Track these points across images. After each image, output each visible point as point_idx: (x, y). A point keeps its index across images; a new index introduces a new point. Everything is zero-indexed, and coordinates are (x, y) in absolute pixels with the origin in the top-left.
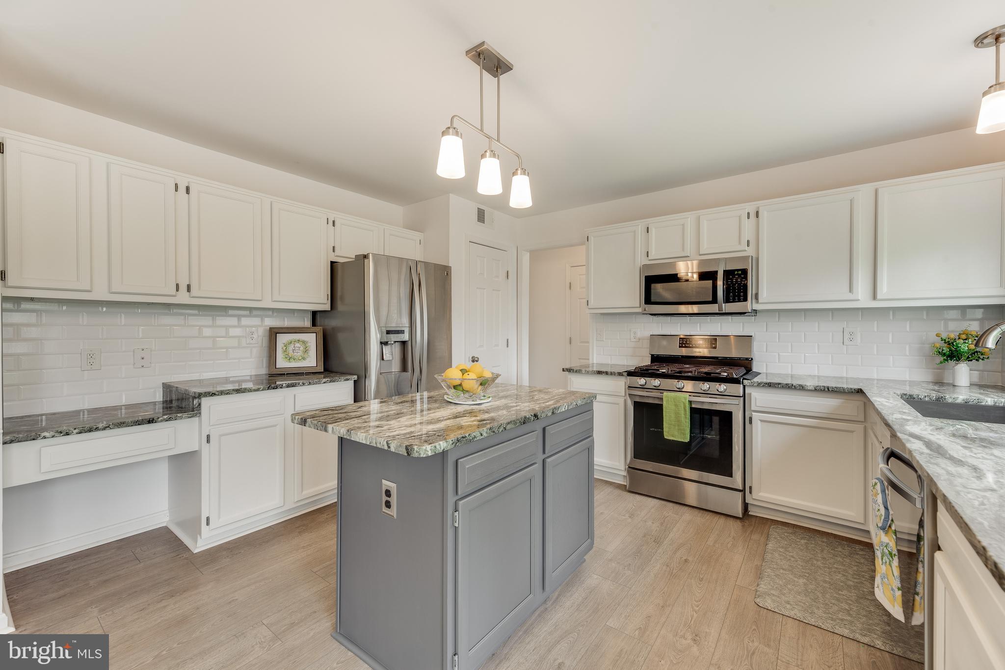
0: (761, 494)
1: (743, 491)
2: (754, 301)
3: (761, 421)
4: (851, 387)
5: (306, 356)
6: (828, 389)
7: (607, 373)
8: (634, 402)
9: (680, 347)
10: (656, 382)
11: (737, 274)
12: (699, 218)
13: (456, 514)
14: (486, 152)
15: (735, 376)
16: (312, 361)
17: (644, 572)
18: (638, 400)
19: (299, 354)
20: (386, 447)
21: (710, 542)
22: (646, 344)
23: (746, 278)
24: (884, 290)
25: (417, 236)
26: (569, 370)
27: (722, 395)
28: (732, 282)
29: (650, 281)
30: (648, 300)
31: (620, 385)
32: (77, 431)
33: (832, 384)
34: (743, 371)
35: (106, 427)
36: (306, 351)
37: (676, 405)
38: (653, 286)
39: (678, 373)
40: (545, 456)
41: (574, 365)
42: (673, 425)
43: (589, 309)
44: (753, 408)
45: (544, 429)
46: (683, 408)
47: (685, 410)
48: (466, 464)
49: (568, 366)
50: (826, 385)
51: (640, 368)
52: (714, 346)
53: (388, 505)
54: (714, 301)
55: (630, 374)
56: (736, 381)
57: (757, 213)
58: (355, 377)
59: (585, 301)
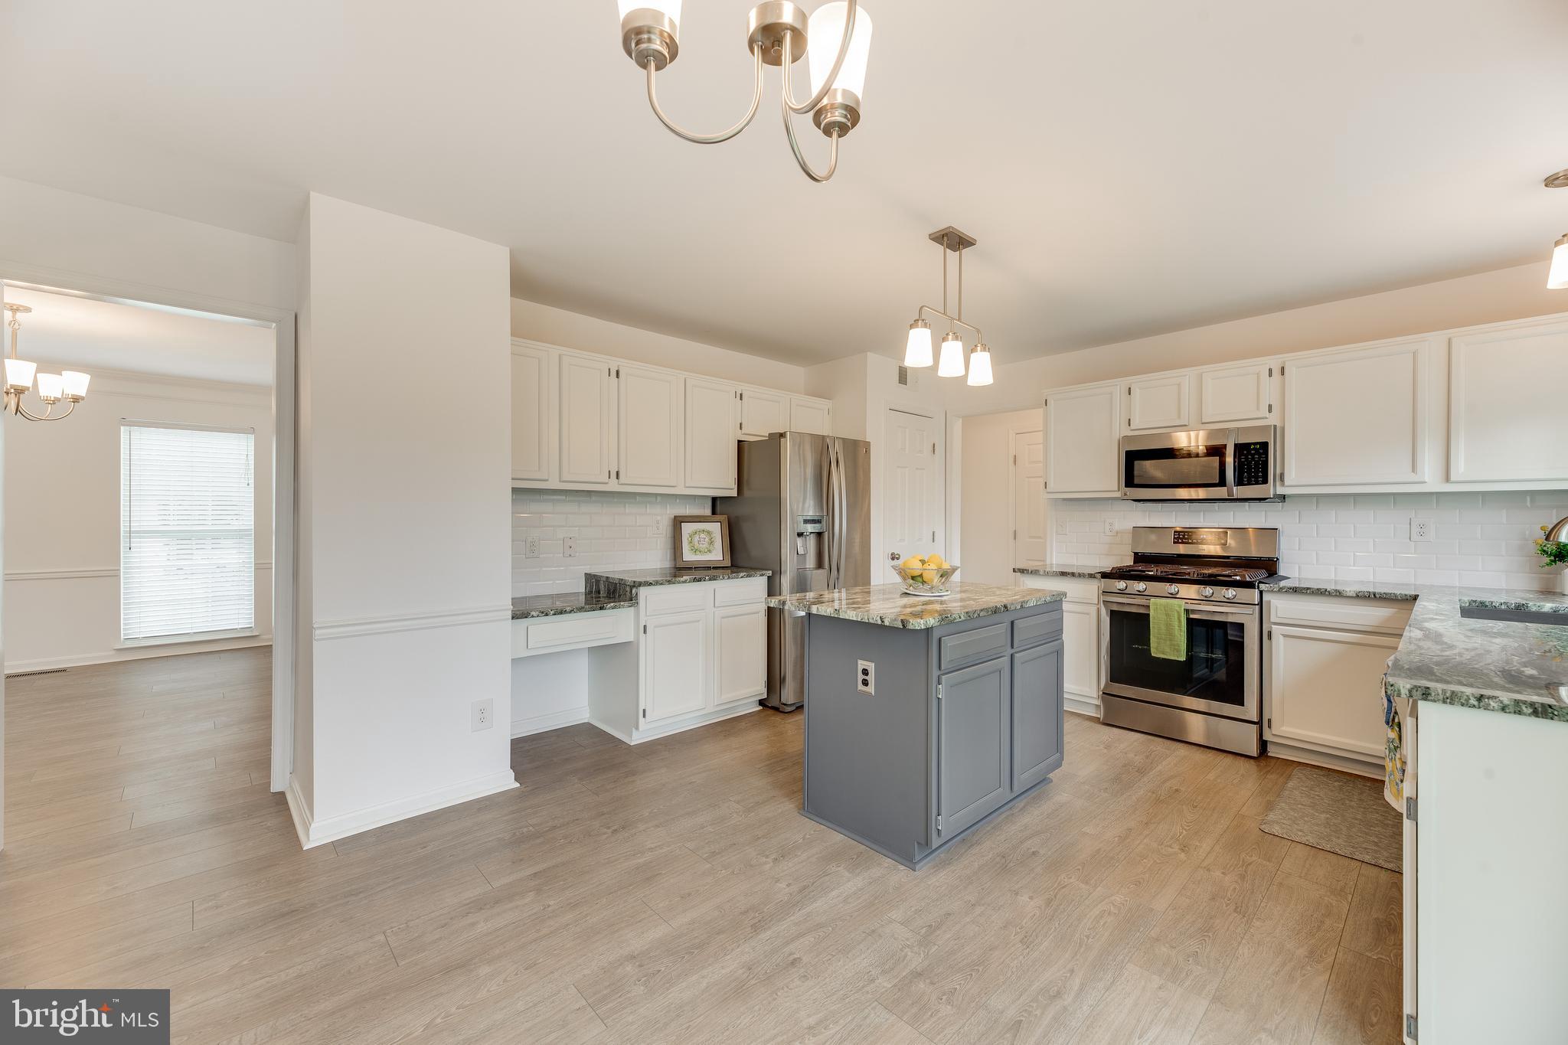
0: (1284, 728)
1: (1260, 723)
2: (1278, 483)
3: (1285, 636)
4: (1407, 593)
5: (711, 548)
6: (1374, 595)
7: (1073, 574)
8: (1111, 611)
9: (1175, 543)
10: (1141, 586)
11: (1254, 449)
12: (1201, 375)
13: (940, 686)
14: (947, 334)
15: (1248, 579)
16: (716, 554)
17: (1125, 796)
18: (1115, 608)
19: (704, 546)
20: (879, 622)
21: (1211, 776)
22: (1128, 539)
23: (1266, 453)
24: (1461, 468)
25: (824, 404)
26: (1022, 571)
27: (1230, 602)
28: (1247, 459)
29: (1132, 458)
30: (1130, 481)
31: (1092, 590)
32: (552, 612)
33: (1380, 590)
34: (1262, 574)
35: (571, 611)
36: (711, 543)
37: (1167, 615)
38: (1136, 463)
39: (1174, 574)
40: (1013, 651)
41: (1030, 565)
42: (1164, 640)
43: (1048, 493)
44: (1273, 619)
45: (1012, 623)
46: (1176, 618)
47: (1180, 621)
48: (949, 642)
49: (1019, 566)
50: (1371, 590)
51: (1119, 569)
52: (1223, 541)
53: (865, 683)
54: (1222, 482)
55: (1105, 575)
56: (1250, 585)
57: (1283, 369)
58: (770, 573)
59: (1042, 481)
